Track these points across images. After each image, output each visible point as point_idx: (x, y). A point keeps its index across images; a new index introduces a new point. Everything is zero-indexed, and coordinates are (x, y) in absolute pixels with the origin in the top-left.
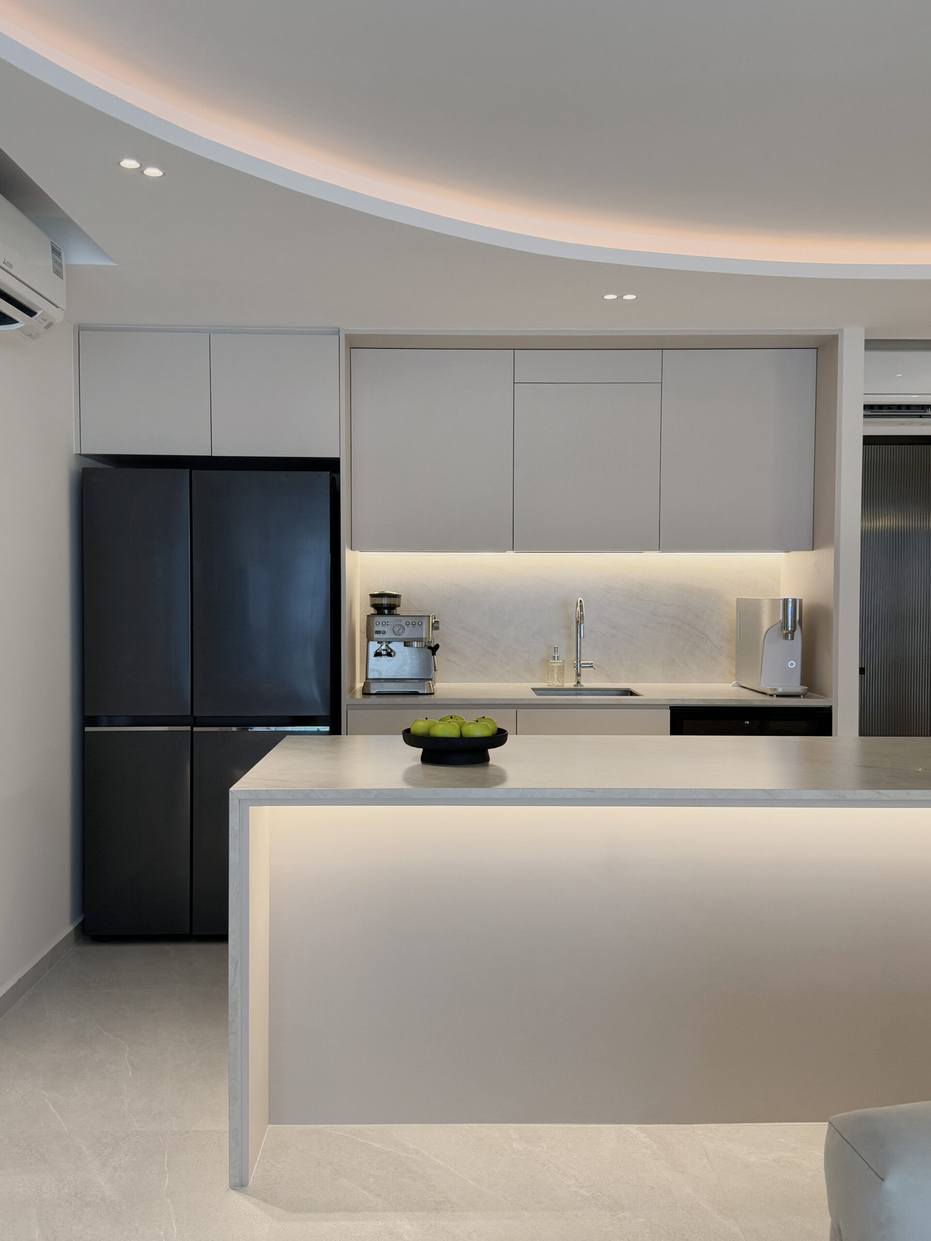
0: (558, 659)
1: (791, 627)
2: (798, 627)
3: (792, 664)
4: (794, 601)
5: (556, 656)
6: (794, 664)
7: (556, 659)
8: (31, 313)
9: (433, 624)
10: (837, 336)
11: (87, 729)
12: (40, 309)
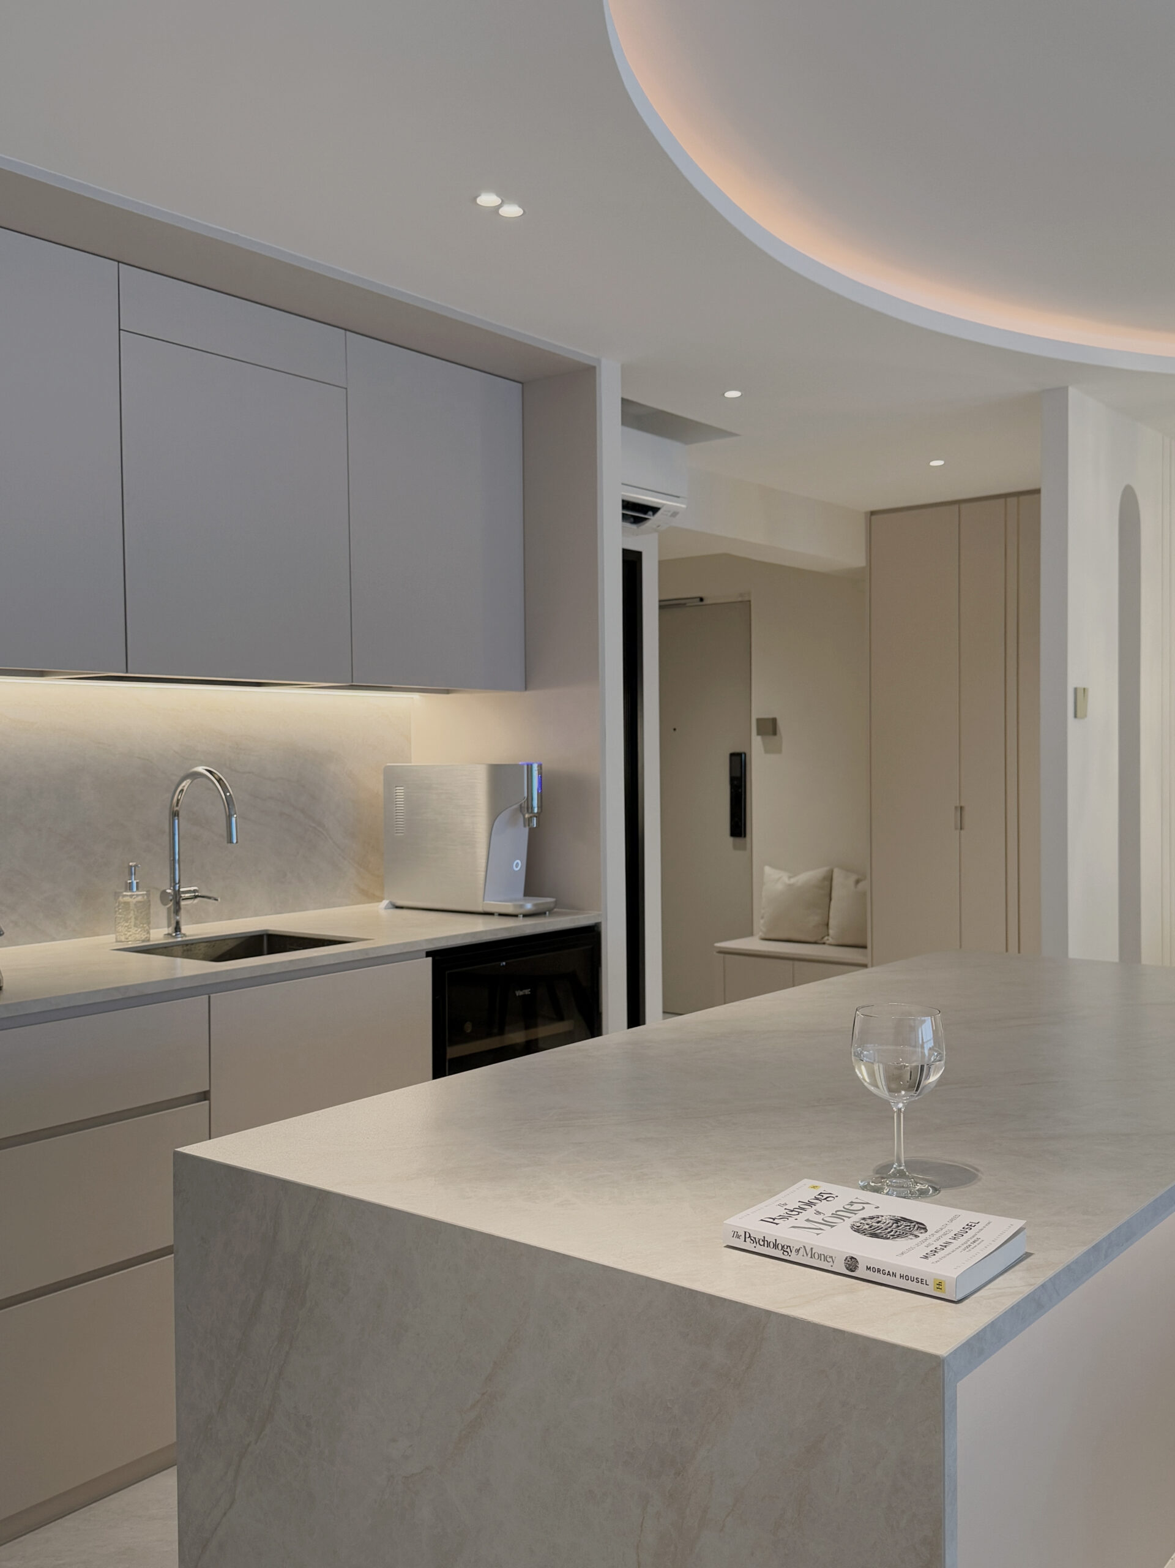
0: (137, 889)
1: (538, 807)
3: (517, 864)
5: (135, 882)
6: (520, 864)
7: (135, 889)
10: (595, 367)
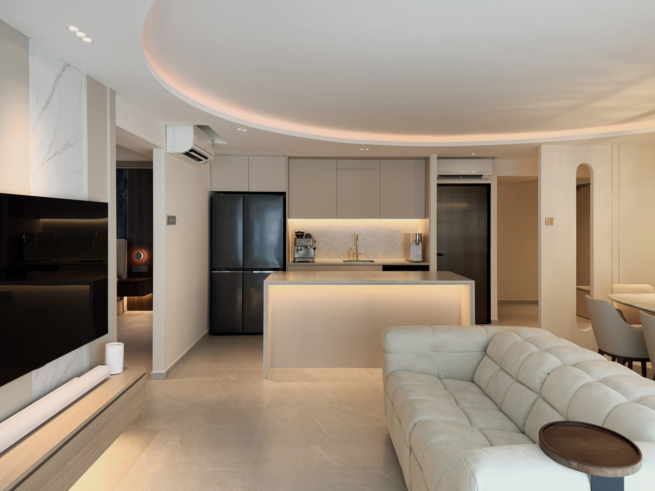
1: (418, 242)
2: (420, 241)
3: (419, 253)
4: (419, 234)
5: (352, 251)
6: (420, 253)
8: (206, 158)
9: (314, 241)
10: (429, 157)
11: (213, 272)
12: (209, 157)
